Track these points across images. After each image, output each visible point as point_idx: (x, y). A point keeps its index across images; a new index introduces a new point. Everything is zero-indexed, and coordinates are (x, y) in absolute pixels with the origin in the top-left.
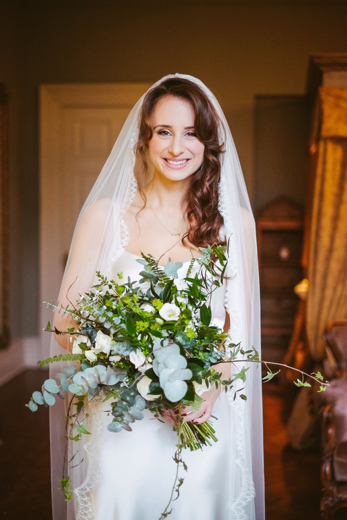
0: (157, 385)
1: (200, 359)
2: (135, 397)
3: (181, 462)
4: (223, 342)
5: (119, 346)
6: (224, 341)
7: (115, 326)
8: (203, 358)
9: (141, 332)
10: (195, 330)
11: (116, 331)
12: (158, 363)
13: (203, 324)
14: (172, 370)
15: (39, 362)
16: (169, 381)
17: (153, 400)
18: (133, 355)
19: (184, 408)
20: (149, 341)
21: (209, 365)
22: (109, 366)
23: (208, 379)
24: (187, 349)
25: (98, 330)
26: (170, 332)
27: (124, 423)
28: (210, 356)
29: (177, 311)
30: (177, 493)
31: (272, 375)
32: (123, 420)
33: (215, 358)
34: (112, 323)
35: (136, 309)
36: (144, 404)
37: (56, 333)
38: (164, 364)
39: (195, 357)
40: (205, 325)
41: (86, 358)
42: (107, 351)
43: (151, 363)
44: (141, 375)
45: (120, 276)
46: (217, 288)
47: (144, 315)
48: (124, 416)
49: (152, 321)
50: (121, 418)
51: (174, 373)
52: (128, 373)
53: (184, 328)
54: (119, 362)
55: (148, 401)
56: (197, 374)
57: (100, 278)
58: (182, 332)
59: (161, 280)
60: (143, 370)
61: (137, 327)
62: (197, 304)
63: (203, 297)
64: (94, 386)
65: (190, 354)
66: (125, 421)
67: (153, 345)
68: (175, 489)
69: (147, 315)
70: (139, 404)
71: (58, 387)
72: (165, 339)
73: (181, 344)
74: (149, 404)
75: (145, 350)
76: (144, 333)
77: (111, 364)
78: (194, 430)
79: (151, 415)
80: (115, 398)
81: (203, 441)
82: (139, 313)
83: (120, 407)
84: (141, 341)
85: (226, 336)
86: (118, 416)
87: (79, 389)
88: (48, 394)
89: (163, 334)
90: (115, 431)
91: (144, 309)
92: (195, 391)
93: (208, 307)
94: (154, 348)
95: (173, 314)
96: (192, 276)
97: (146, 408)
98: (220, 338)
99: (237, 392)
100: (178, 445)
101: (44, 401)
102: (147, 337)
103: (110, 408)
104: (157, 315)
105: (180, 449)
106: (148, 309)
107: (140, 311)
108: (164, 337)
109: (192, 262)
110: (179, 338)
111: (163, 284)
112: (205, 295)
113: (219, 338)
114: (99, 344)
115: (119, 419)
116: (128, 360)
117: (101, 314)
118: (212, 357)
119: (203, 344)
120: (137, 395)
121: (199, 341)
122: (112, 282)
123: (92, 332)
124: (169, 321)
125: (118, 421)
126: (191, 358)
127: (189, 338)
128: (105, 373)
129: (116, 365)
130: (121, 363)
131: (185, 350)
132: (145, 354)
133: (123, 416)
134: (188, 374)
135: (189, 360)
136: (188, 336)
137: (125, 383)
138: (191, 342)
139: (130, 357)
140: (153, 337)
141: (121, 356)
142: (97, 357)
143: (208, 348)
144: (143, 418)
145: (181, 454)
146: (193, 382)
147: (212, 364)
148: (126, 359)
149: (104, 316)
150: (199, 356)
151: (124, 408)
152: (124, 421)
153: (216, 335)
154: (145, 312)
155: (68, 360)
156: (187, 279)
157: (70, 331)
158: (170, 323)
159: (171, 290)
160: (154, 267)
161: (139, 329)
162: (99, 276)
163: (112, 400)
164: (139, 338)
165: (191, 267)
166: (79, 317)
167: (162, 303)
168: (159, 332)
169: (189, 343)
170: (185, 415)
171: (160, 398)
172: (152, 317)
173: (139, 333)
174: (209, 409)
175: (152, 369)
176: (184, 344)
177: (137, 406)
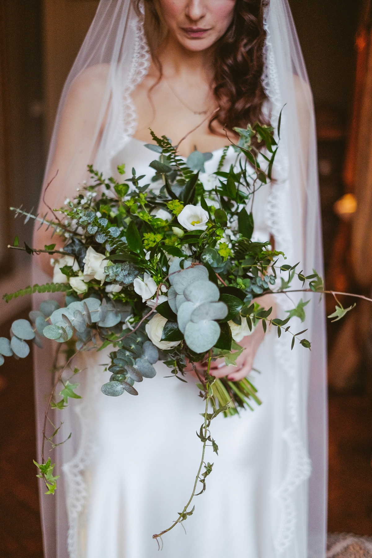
0: (175, 327)
1: (238, 287)
2: (144, 344)
3: (210, 440)
4: (272, 263)
5: (117, 270)
6: (273, 261)
7: (112, 240)
8: (243, 286)
9: (150, 249)
10: (230, 246)
11: (113, 247)
12: (176, 294)
13: (243, 236)
14: (197, 304)
15: (5, 296)
16: (192, 321)
17: (170, 349)
18: (139, 283)
19: (215, 359)
20: (162, 262)
21: (251, 297)
22: (104, 300)
23: (251, 318)
24: (219, 274)
25: (89, 247)
26: (194, 249)
27: (126, 383)
28: (253, 284)
29: (205, 216)
30: (202, 484)
31: (343, 311)
32: (125, 378)
33: (261, 287)
34: (106, 236)
35: (143, 214)
36: (155, 354)
37: (27, 252)
38: (185, 295)
39: (231, 285)
40: (245, 237)
41: (71, 288)
42: (100, 276)
43: (166, 294)
44: (151, 312)
45: (121, 171)
46: (262, 186)
47: (155, 224)
48: (127, 372)
49: (167, 233)
50: (122, 375)
51: (199, 308)
52: (133, 309)
53: (215, 241)
54: (120, 293)
55: (162, 351)
56: (234, 310)
57: (93, 175)
58: (212, 249)
59: (181, 175)
60: (153, 304)
61: (146, 242)
62: (233, 210)
63: (241, 199)
64: (81, 329)
65: (224, 281)
66: (128, 380)
67: (168, 267)
68: (199, 479)
69: (160, 224)
70: (149, 354)
71: (33, 331)
72: (186, 259)
73: (211, 266)
74: (163, 355)
75: (156, 275)
76: (154, 251)
77: (108, 296)
78: (228, 388)
79: (168, 370)
80: (115, 346)
81: (241, 403)
82: (147, 221)
83: (121, 359)
84: (149, 260)
85: (277, 254)
86: (118, 373)
87: (59, 333)
88: (18, 341)
89: (183, 251)
90: (114, 394)
91: (155, 216)
92: (231, 335)
93: (249, 213)
94: (170, 272)
95: (199, 221)
96: (226, 169)
97: (160, 359)
98: (269, 258)
99: (296, 336)
100: (205, 414)
101: (11, 350)
102: (159, 255)
103: (108, 361)
104: (175, 222)
105: (207, 420)
106: (162, 215)
107: (150, 217)
108: (185, 255)
109: (225, 152)
110: (207, 257)
111: (184, 181)
112: (245, 195)
113: (266, 256)
114: (89, 268)
115: (120, 377)
116: (132, 289)
117: (89, 221)
118: (256, 285)
119: (242, 266)
120: (147, 341)
121: (236, 262)
122: (111, 179)
123: (80, 250)
124: (192, 232)
125: (118, 380)
126: (225, 287)
127: (223, 257)
128: (99, 309)
129: (115, 298)
130: (123, 295)
131: (217, 275)
132: (156, 280)
133: (125, 373)
134: (221, 310)
135: (223, 291)
136: (222, 254)
137: (129, 324)
138: (225, 264)
139: (134, 285)
140: (168, 256)
141: (121, 283)
142: (88, 286)
143: (250, 272)
144: (155, 375)
145: (209, 428)
146: (228, 322)
147: (255, 296)
148: (130, 288)
149: (96, 225)
150: (238, 284)
151: (127, 360)
152: (126, 381)
153: (262, 252)
154: (158, 219)
155: (47, 291)
156: (219, 173)
157: (49, 249)
158: (193, 234)
159: (195, 188)
160: (170, 155)
161: (149, 244)
162: (91, 171)
163: (110, 348)
164: (147, 257)
165: (223, 157)
166: (64, 230)
167: (182, 206)
168: (177, 248)
169: (223, 265)
170: (216, 368)
171: (180, 345)
172: (168, 227)
173: (148, 250)
174: (249, 359)
175: (166, 303)
176: (215, 266)
177: (146, 357)
